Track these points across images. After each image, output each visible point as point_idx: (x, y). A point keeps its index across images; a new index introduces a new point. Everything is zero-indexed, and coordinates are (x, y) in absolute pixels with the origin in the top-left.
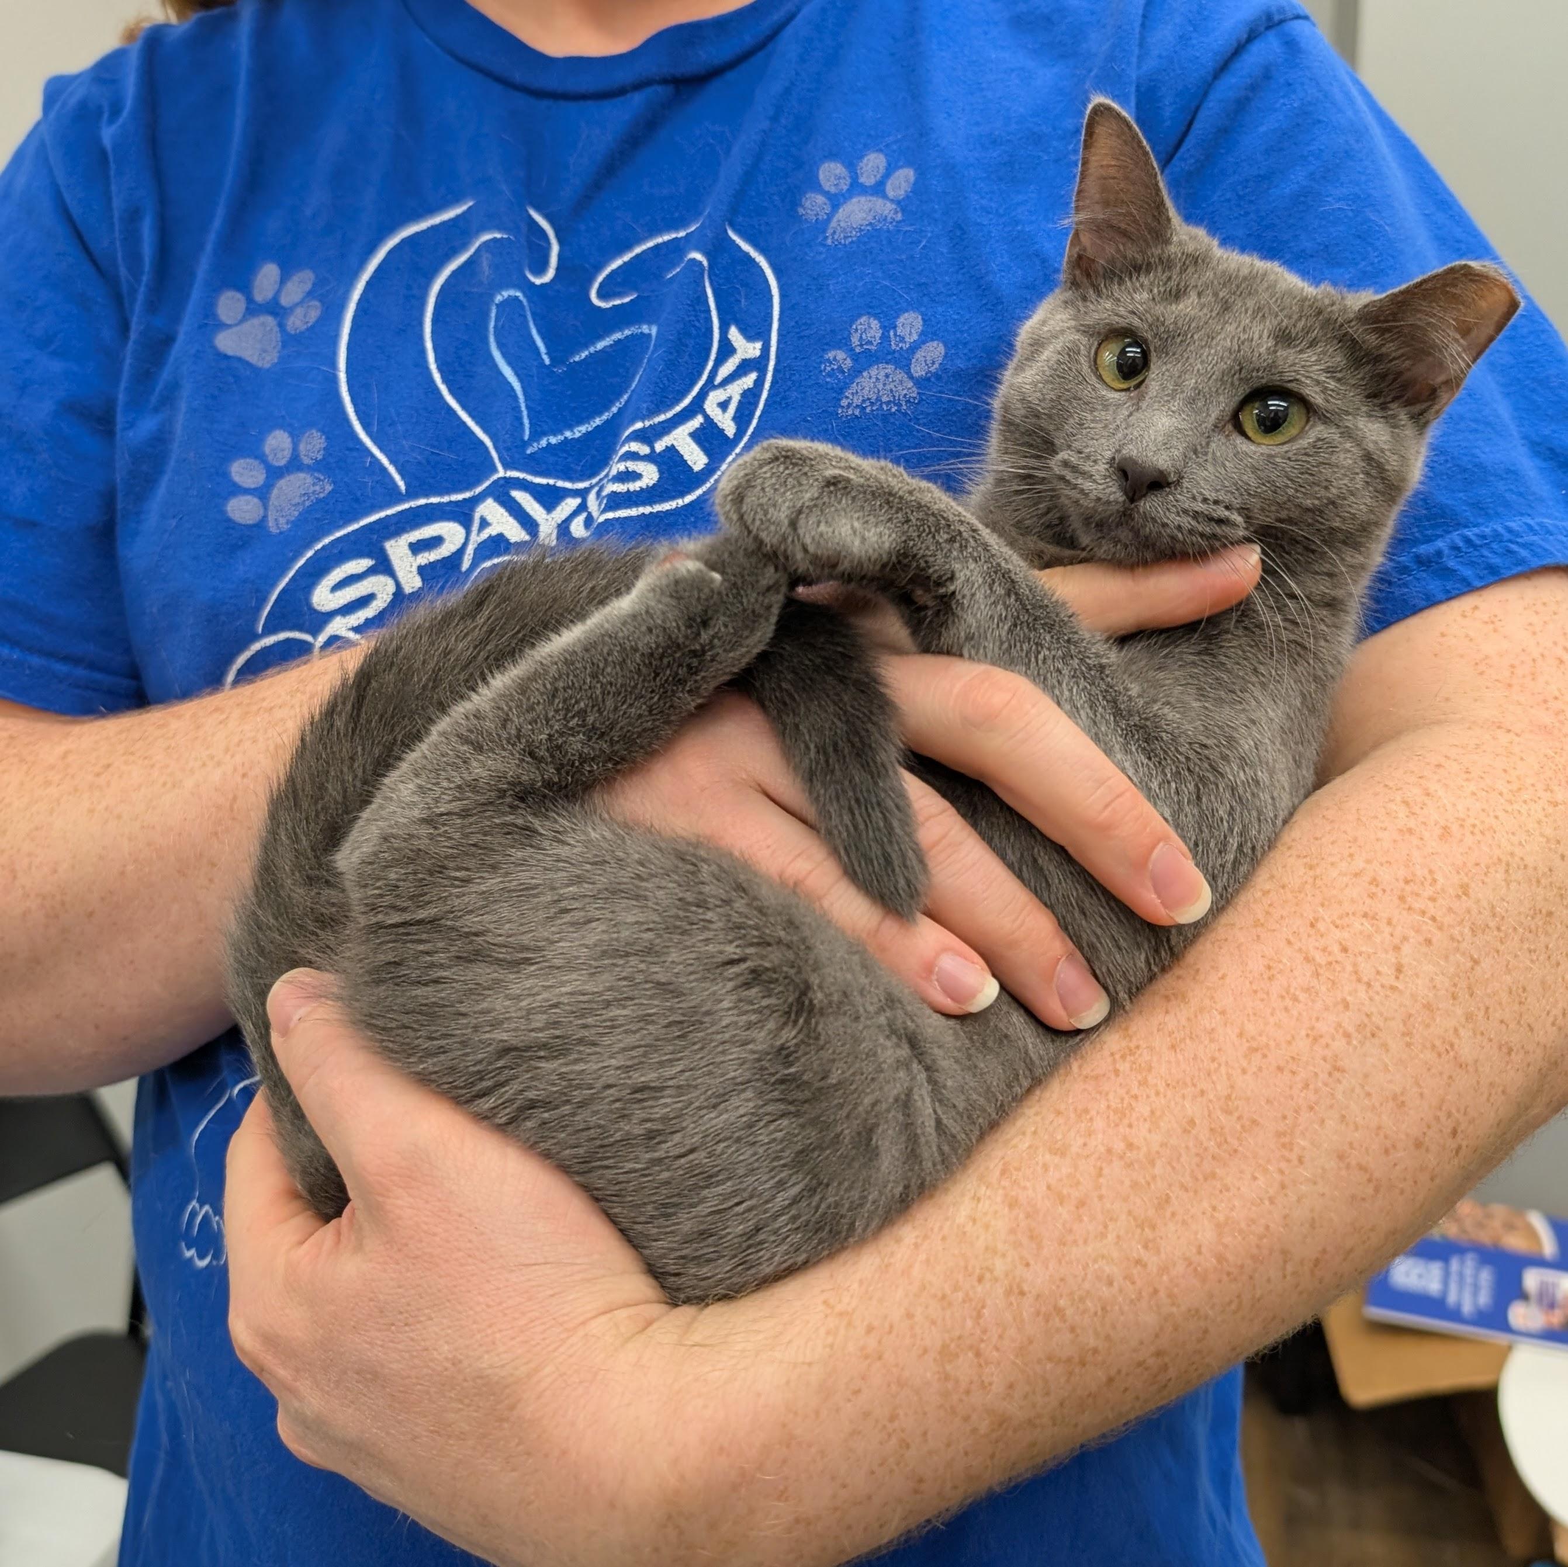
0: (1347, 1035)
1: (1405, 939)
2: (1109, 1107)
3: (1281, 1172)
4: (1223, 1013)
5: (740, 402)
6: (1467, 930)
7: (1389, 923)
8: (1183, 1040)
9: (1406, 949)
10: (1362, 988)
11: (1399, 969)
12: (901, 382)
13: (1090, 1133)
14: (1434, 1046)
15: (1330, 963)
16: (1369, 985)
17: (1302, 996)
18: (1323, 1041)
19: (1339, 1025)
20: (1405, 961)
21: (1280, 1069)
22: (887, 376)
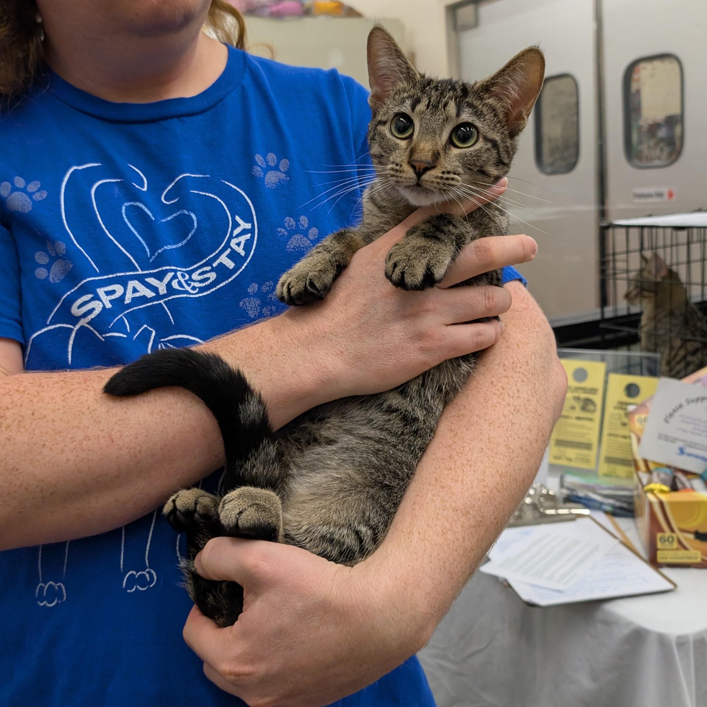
0: (512, 413)
1: (517, 381)
2: (457, 453)
3: (509, 456)
4: (477, 416)
5: (245, 243)
6: (531, 375)
7: (512, 377)
8: (469, 427)
9: (518, 385)
10: (511, 399)
11: (518, 391)
12: (306, 241)
13: (455, 462)
14: (533, 412)
15: (501, 393)
16: (513, 397)
17: (498, 405)
18: (507, 416)
19: (509, 411)
20: (519, 388)
21: (499, 427)
22: (301, 238)
